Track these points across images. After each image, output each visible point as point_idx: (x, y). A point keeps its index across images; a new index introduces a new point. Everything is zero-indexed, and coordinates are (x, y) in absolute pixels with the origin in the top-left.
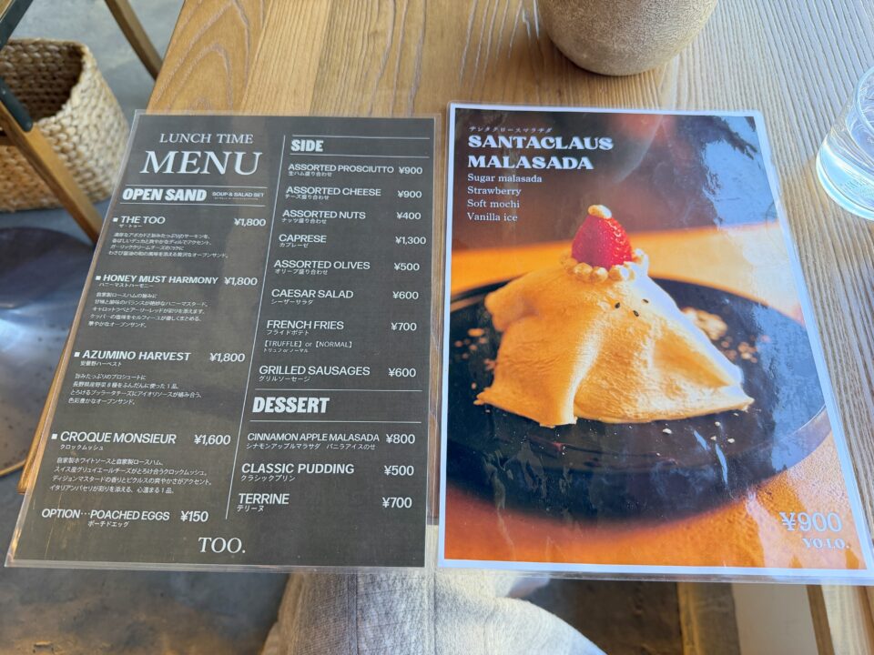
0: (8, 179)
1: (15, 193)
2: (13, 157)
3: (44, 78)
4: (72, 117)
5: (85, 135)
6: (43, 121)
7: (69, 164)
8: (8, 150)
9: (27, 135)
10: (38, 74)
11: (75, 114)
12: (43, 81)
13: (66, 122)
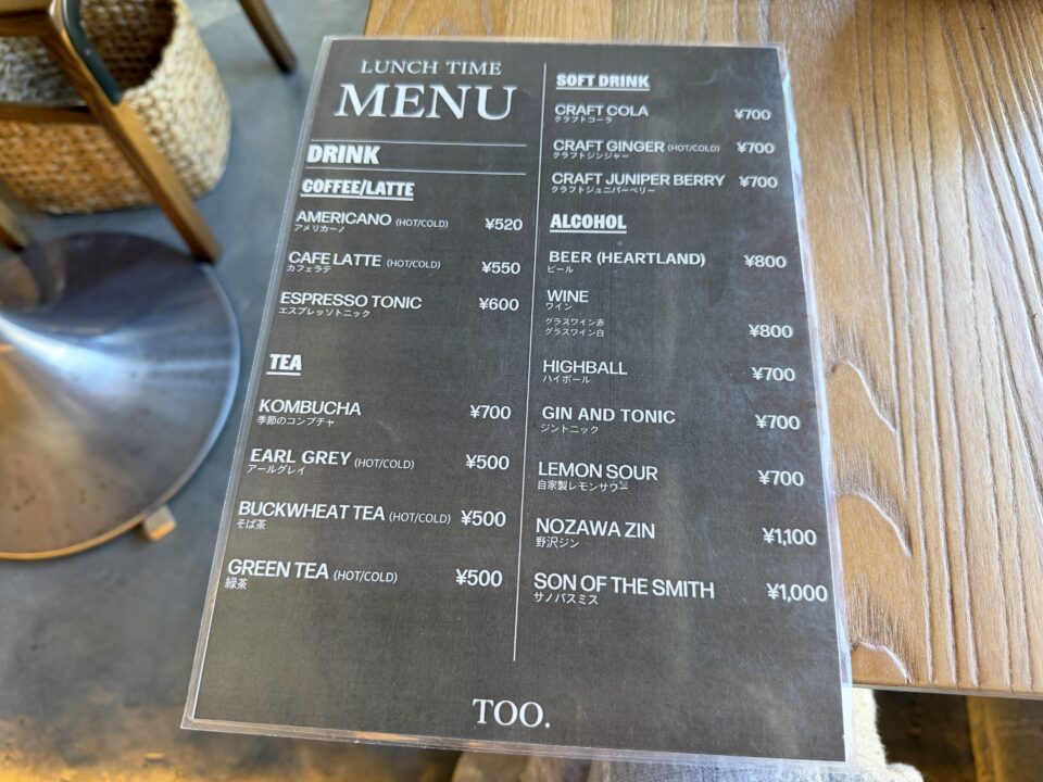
0: (85, 170)
1: (92, 189)
2: (93, 140)
3: (124, 39)
4: (165, 87)
5: (180, 111)
6: (129, 94)
7: (161, 151)
8: (87, 133)
9: (116, 110)
10: (117, 34)
11: (170, 83)
12: (122, 44)
13: (158, 93)
